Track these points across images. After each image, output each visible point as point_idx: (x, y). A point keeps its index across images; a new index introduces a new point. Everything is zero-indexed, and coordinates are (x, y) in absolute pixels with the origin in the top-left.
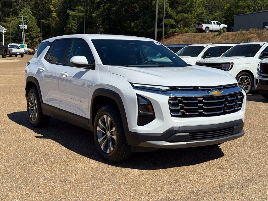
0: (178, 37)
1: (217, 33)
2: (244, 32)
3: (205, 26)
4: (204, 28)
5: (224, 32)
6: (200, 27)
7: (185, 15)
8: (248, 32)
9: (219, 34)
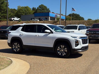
0: (3, 22)
1: (18, 21)
2: (28, 21)
3: (13, 19)
4: (12, 19)
5: (21, 21)
6: (11, 19)
7: (5, 14)
8: (29, 21)
9: (19, 22)
